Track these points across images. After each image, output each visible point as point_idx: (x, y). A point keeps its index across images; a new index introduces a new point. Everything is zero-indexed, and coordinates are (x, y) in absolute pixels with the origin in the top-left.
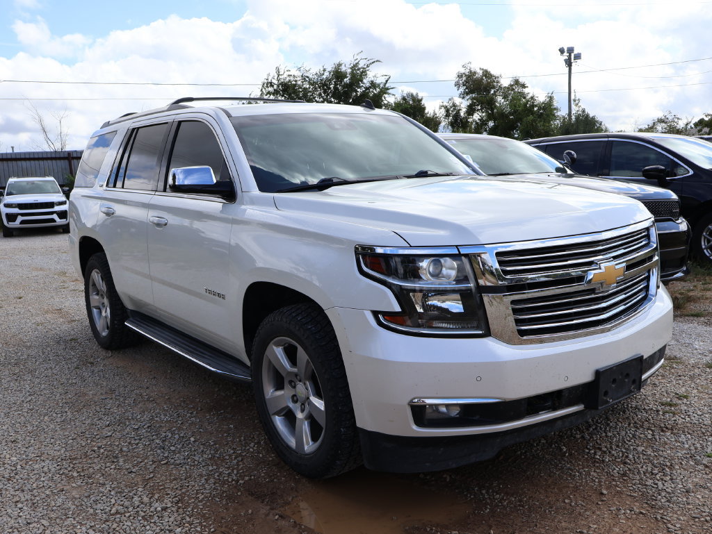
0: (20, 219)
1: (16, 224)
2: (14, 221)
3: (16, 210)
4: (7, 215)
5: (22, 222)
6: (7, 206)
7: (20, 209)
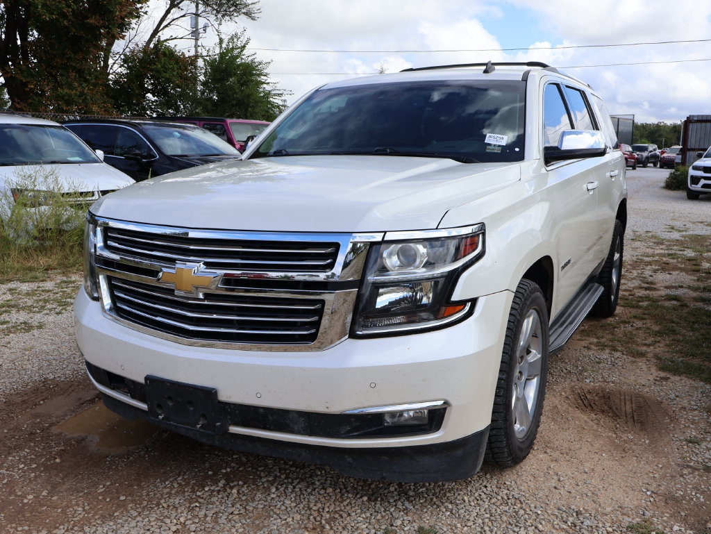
0: (703, 182)
1: (698, 187)
2: (697, 184)
3: (701, 173)
4: (692, 177)
5: (705, 186)
6: (696, 168)
7: (705, 172)
